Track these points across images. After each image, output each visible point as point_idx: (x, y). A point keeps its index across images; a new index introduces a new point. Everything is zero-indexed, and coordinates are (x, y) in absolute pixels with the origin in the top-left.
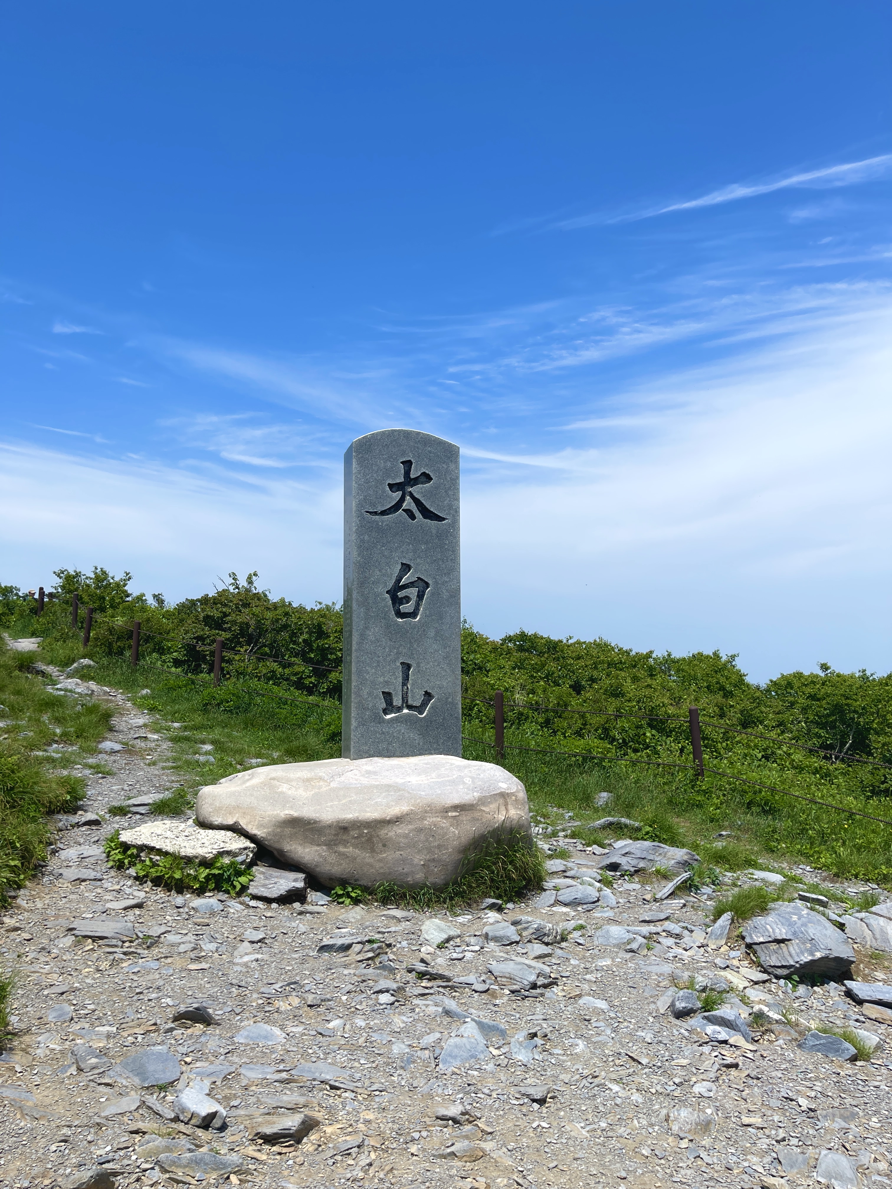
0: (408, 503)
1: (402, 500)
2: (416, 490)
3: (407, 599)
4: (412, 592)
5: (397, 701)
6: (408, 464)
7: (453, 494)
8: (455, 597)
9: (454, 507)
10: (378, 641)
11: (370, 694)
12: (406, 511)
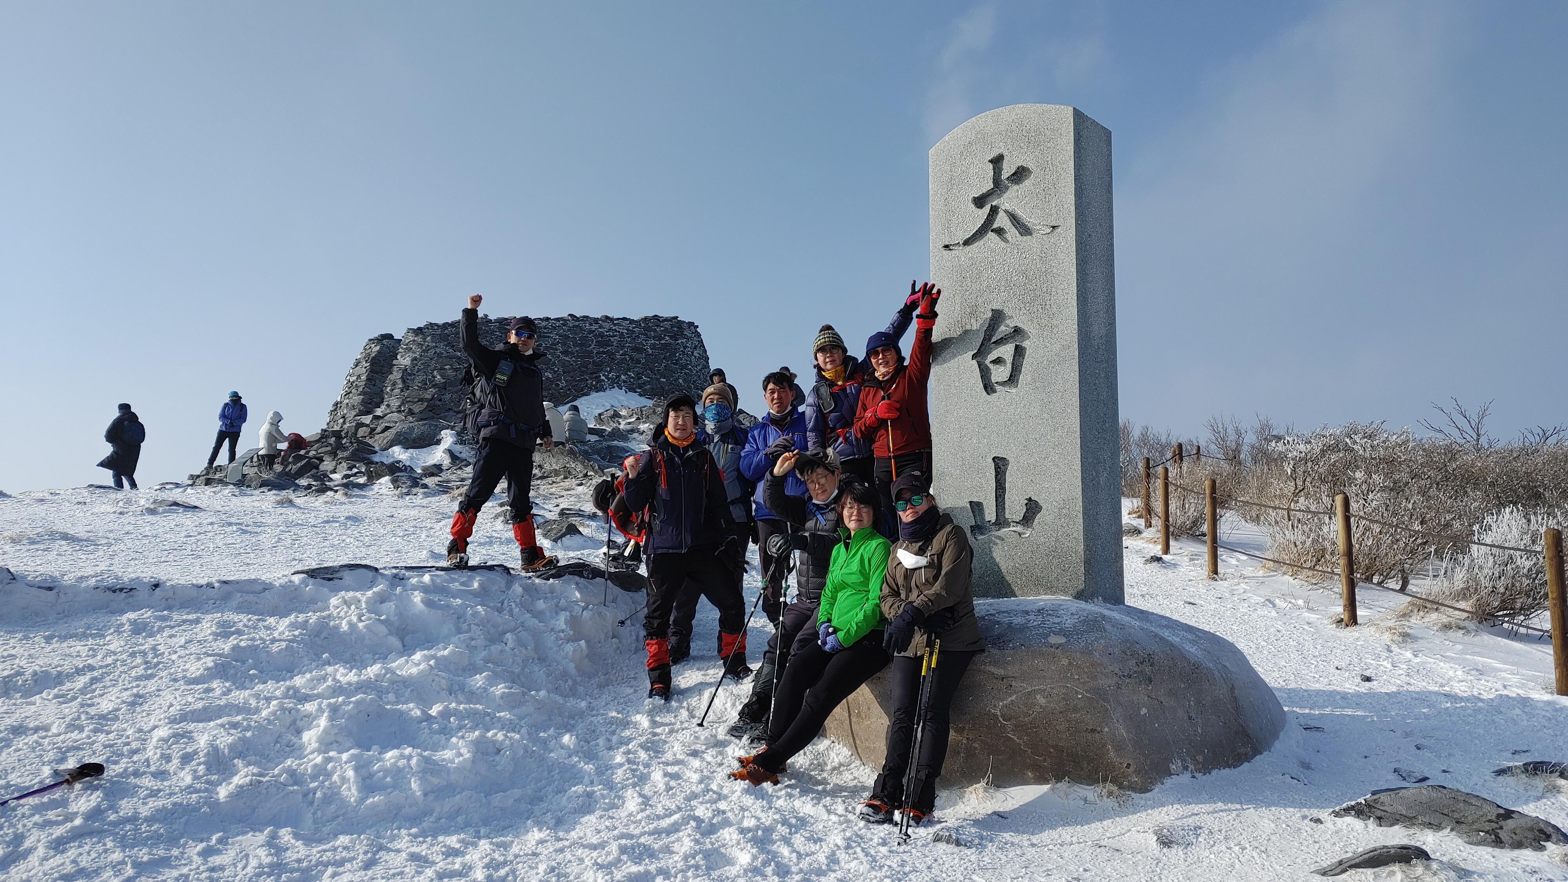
0: (1002, 221)
1: (993, 214)
2: (1010, 196)
3: (1000, 363)
4: (1006, 351)
5: (990, 515)
6: (997, 161)
7: (1065, 186)
8: (1069, 347)
9: (1066, 206)
10: (962, 428)
11: (954, 506)
12: (996, 231)
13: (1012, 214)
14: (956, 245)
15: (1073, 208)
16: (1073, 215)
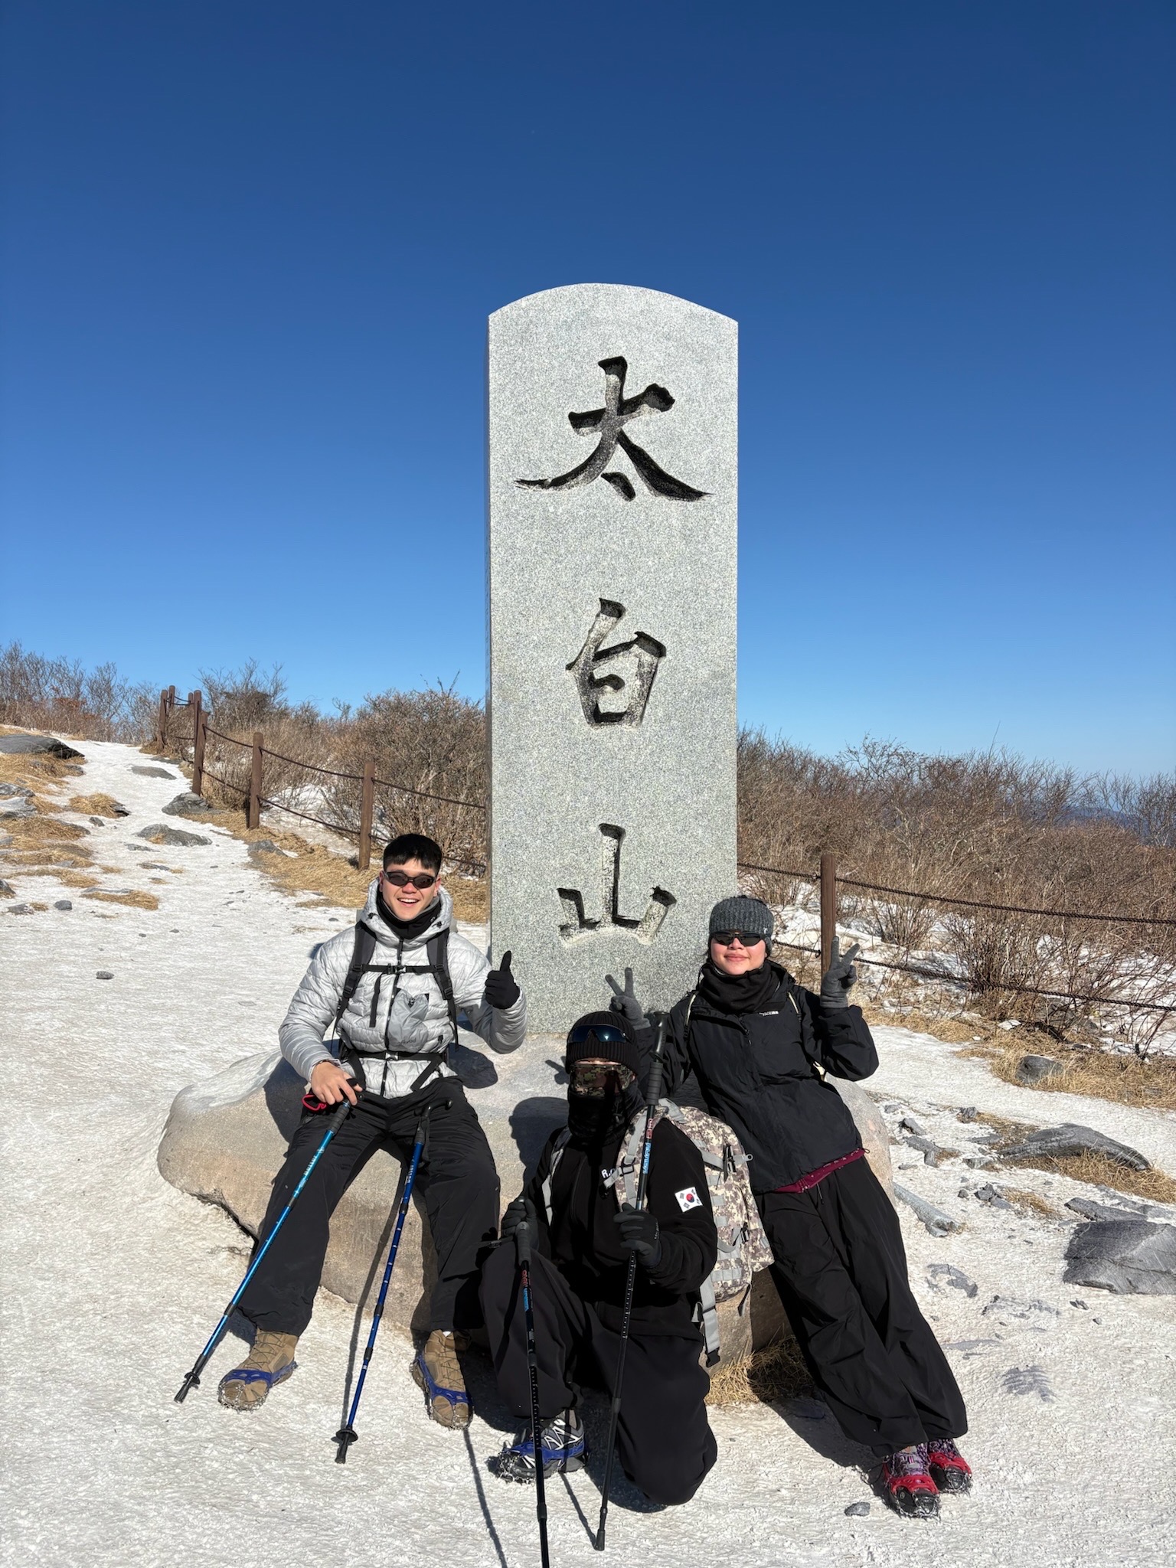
0: (617, 459)
1: (605, 449)
2: (636, 428)
3: (616, 682)
4: (626, 667)
5: (592, 910)
6: (615, 367)
7: (723, 437)
8: (723, 676)
9: (723, 467)
10: (547, 776)
11: (531, 895)
12: (612, 478)
13: (638, 456)
14: (541, 483)
15: (735, 473)
16: (735, 482)
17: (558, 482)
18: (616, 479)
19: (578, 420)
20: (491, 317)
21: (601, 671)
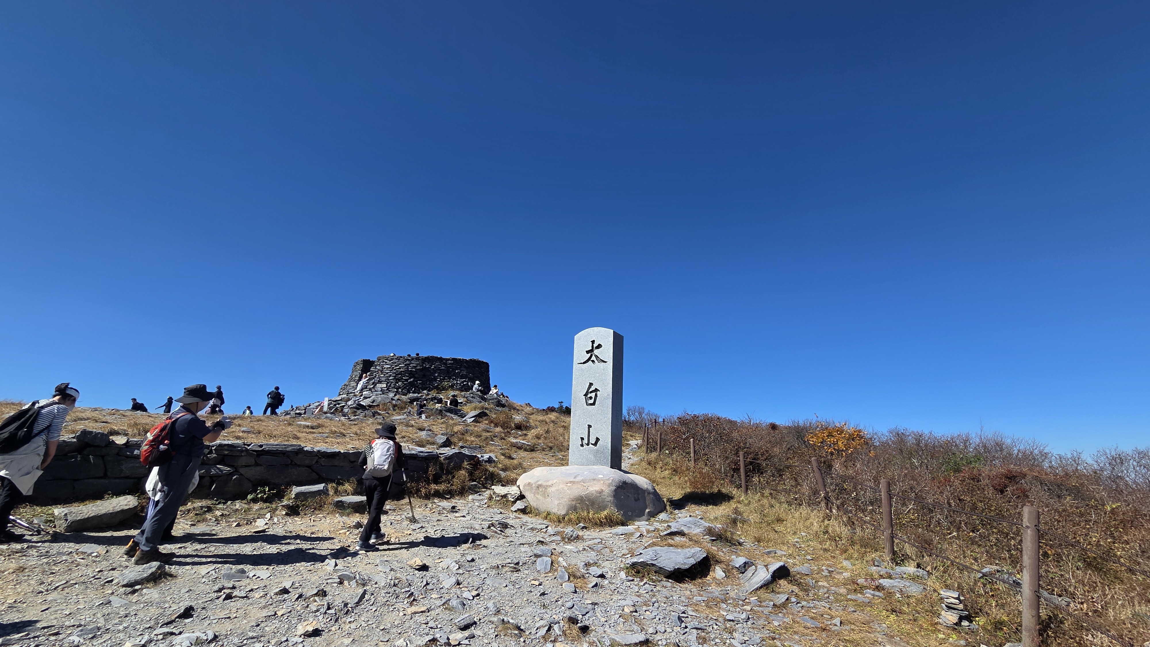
0: (593, 358)
1: (591, 356)
2: (596, 352)
3: (591, 398)
4: (593, 395)
5: (586, 441)
6: (593, 342)
7: (611, 351)
8: (610, 395)
9: (610, 357)
10: (579, 416)
11: (576, 438)
12: (592, 361)
13: (596, 357)
14: (581, 363)
15: (612, 357)
16: (612, 359)
17: (584, 363)
18: (593, 361)
19: (588, 352)
20: (575, 337)
21: (589, 395)
